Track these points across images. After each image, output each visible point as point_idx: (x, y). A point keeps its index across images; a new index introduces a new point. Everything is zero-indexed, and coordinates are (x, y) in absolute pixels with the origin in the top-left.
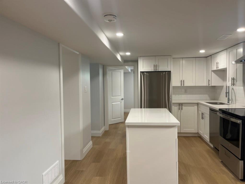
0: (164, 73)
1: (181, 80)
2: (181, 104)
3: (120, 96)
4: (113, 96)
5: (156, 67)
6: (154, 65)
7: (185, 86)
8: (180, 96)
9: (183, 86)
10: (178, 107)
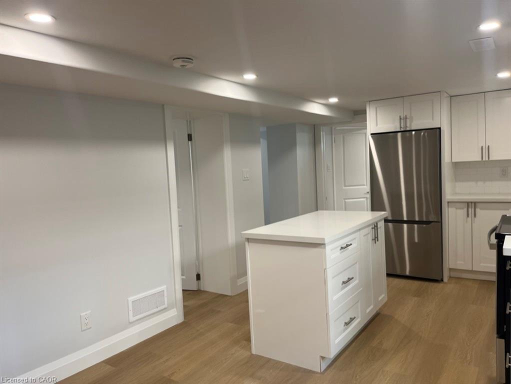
0: (422, 134)
1: (482, 147)
2: (473, 204)
3: (364, 185)
4: (346, 185)
5: (405, 120)
6: (400, 117)
7: (490, 159)
8: (488, 183)
9: (487, 159)
10: (465, 210)
